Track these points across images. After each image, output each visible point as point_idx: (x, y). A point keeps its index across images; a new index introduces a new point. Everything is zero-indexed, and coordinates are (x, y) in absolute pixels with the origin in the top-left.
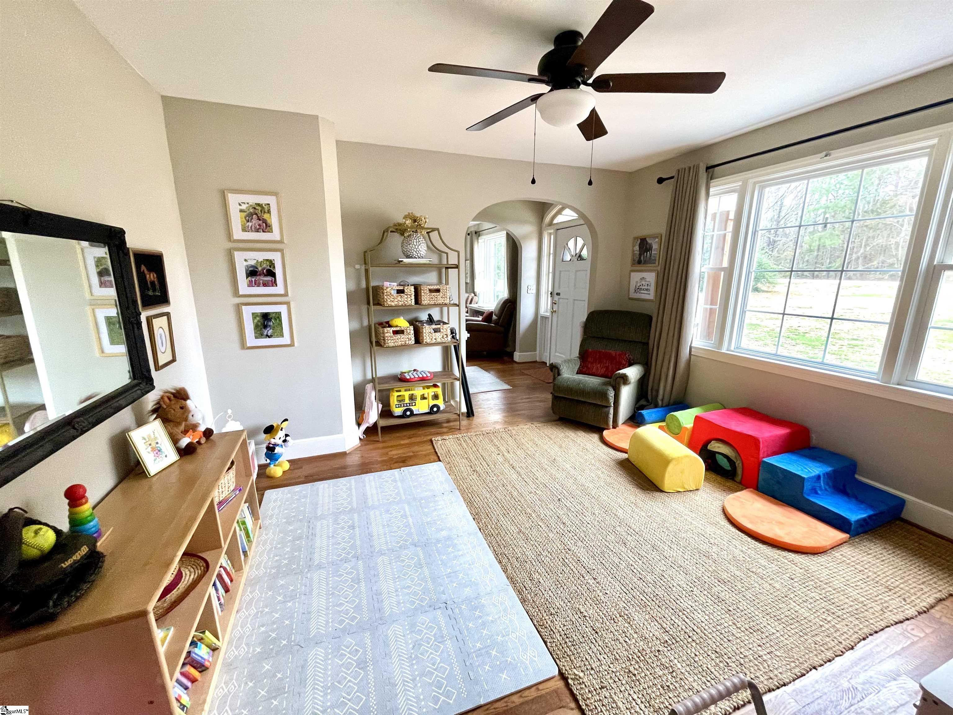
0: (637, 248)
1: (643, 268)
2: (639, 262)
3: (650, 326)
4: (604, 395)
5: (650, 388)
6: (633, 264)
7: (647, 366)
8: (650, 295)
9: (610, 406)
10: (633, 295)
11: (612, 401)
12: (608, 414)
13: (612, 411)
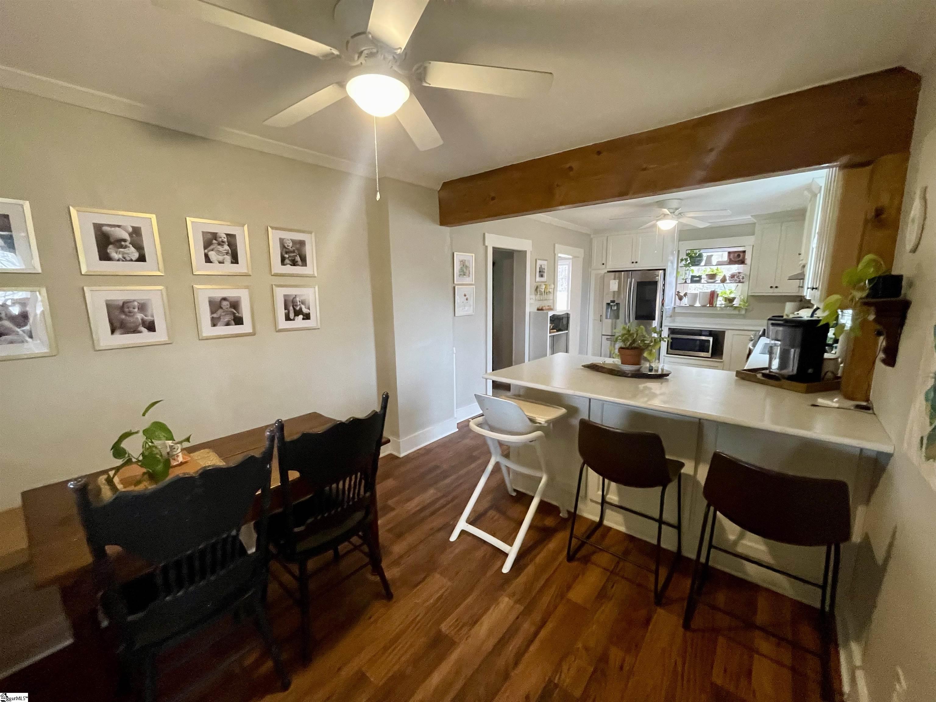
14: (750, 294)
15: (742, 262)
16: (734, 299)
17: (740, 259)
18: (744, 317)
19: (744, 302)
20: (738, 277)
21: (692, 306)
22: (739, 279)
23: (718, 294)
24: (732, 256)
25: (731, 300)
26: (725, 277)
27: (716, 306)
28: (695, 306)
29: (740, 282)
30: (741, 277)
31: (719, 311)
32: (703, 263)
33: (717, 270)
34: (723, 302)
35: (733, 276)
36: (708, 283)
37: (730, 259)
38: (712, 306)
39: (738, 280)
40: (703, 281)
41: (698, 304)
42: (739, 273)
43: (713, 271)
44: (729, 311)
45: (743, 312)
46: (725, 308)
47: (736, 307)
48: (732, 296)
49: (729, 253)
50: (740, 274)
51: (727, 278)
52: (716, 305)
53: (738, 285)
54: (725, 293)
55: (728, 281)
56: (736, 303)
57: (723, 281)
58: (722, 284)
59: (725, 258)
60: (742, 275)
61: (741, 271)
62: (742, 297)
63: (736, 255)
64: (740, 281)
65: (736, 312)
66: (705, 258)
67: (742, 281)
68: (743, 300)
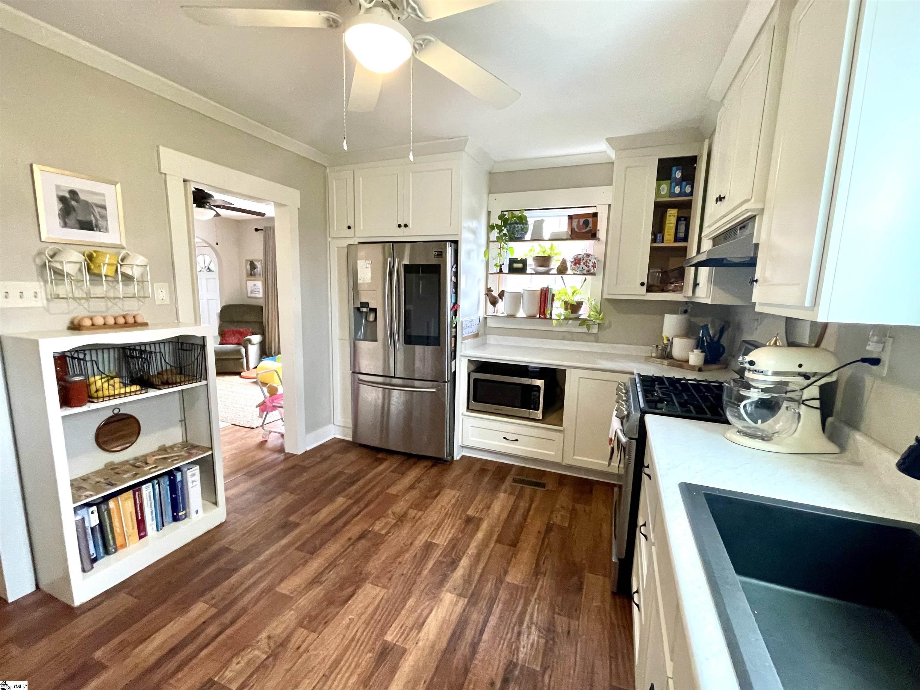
0: (248, 266)
1: (253, 279)
2: (251, 275)
3: (262, 311)
4: (239, 352)
5: (267, 347)
6: (248, 276)
7: (263, 334)
8: (261, 295)
9: (242, 358)
10: (249, 295)
11: (244, 355)
12: (242, 364)
13: (245, 360)
14: (606, 296)
15: (593, 235)
16: (579, 304)
17: (588, 229)
18: (597, 339)
19: (597, 312)
20: (586, 264)
21: (512, 316)
22: (589, 267)
23: (553, 296)
24: (575, 223)
25: (575, 307)
26: (564, 262)
27: (551, 318)
28: (517, 316)
29: (589, 273)
30: (591, 264)
31: (556, 326)
32: (528, 236)
33: (551, 248)
34: (563, 311)
35: (577, 261)
36: (537, 273)
37: (572, 230)
38: (545, 318)
39: (587, 269)
40: (529, 270)
41: (521, 314)
42: (588, 255)
43: (544, 252)
44: (573, 327)
45: (595, 330)
46: (566, 322)
47: (584, 320)
48: (577, 298)
49: (570, 217)
50: (589, 258)
51: (569, 265)
52: (551, 314)
53: (586, 279)
54: (566, 294)
55: (569, 271)
56: (584, 313)
57: (562, 270)
58: (559, 276)
59: (563, 227)
60: (594, 261)
61: (592, 253)
62: (593, 303)
63: (582, 221)
64: (588, 271)
65: (584, 329)
66: (531, 228)
67: (592, 271)
68: (595, 308)
